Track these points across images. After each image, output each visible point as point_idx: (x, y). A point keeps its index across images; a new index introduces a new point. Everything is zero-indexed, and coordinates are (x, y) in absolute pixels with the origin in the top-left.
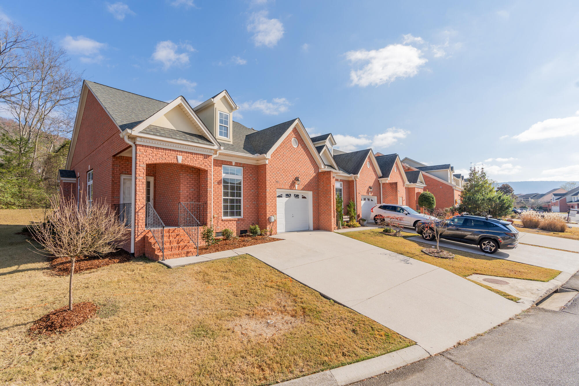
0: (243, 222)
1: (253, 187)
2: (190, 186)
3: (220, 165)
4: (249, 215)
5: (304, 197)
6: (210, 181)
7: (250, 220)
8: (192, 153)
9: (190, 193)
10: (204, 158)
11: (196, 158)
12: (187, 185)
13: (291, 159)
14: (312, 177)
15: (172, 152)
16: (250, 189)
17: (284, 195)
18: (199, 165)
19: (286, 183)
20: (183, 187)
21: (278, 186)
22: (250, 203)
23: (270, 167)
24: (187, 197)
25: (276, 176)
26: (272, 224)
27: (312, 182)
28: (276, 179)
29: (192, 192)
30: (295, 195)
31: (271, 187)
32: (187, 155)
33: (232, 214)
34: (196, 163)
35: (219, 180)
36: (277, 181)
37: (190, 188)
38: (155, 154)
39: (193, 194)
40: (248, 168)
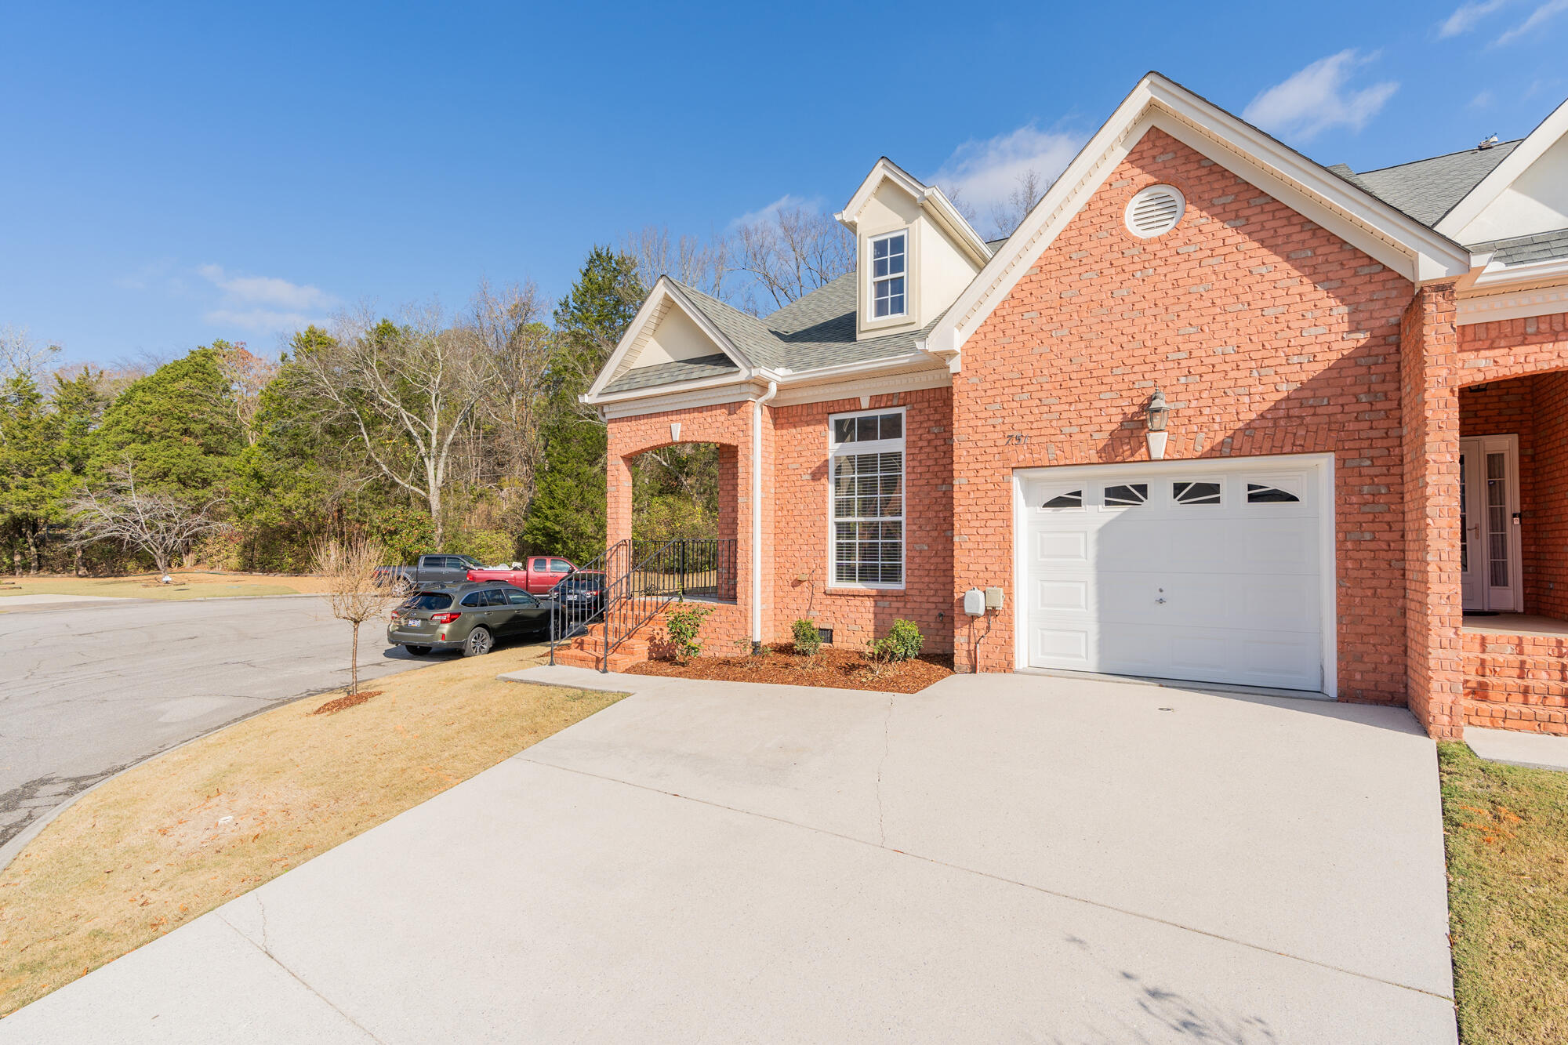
3: (819, 417)
4: (926, 580)
5: (1258, 495)
7: (932, 599)
8: (700, 410)
10: (730, 414)
11: (709, 420)
13: (1118, 309)
14: (1319, 368)
15: (662, 419)
16: (935, 481)
17: (1093, 493)
18: (719, 435)
19: (1078, 437)
25: (1005, 413)
26: (980, 624)
30: (1178, 488)
31: (978, 466)
32: (692, 416)
34: (710, 431)
35: (810, 466)
36: (1018, 434)
40: (926, 405)
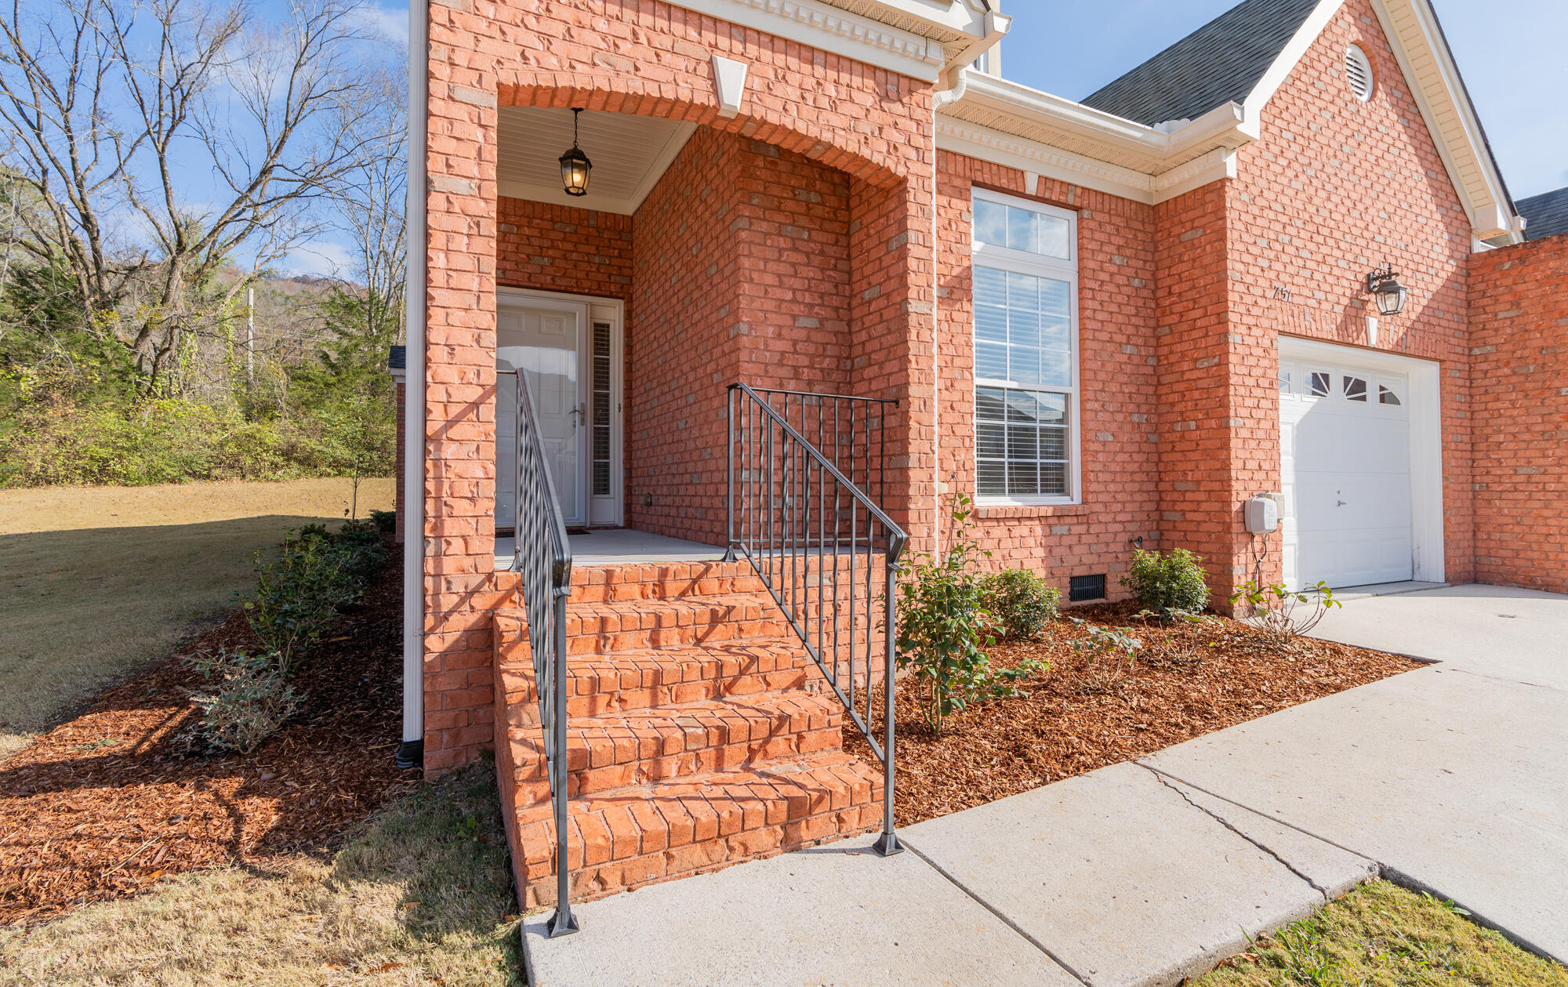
0: (1082, 529)
1: (1131, 330)
2: (794, 301)
3: (958, 182)
4: (1112, 487)
5: (1389, 398)
6: (921, 252)
7: (1120, 518)
8: (806, 53)
9: (795, 343)
10: (885, 97)
11: (831, 90)
12: (779, 293)
13: (1345, 165)
14: (1439, 282)
15: (678, 28)
16: (1118, 338)
17: (1302, 379)
18: (853, 136)
19: (1325, 306)
20: (757, 304)
21: (1284, 320)
22: (1120, 417)
23: (1245, 197)
24: (781, 364)
25: (1272, 256)
26: (1256, 544)
27: (1443, 306)
28: (1272, 275)
29: (808, 340)
30: (1348, 380)
31: (1251, 321)
32: (780, 59)
33: (1024, 482)
34: (836, 121)
35: (956, 271)
36: (1280, 286)
37: (797, 309)
38: (562, 28)
39: (812, 349)
40: (1107, 218)
